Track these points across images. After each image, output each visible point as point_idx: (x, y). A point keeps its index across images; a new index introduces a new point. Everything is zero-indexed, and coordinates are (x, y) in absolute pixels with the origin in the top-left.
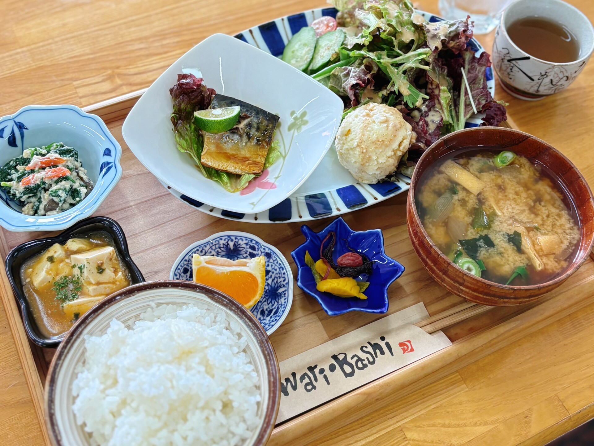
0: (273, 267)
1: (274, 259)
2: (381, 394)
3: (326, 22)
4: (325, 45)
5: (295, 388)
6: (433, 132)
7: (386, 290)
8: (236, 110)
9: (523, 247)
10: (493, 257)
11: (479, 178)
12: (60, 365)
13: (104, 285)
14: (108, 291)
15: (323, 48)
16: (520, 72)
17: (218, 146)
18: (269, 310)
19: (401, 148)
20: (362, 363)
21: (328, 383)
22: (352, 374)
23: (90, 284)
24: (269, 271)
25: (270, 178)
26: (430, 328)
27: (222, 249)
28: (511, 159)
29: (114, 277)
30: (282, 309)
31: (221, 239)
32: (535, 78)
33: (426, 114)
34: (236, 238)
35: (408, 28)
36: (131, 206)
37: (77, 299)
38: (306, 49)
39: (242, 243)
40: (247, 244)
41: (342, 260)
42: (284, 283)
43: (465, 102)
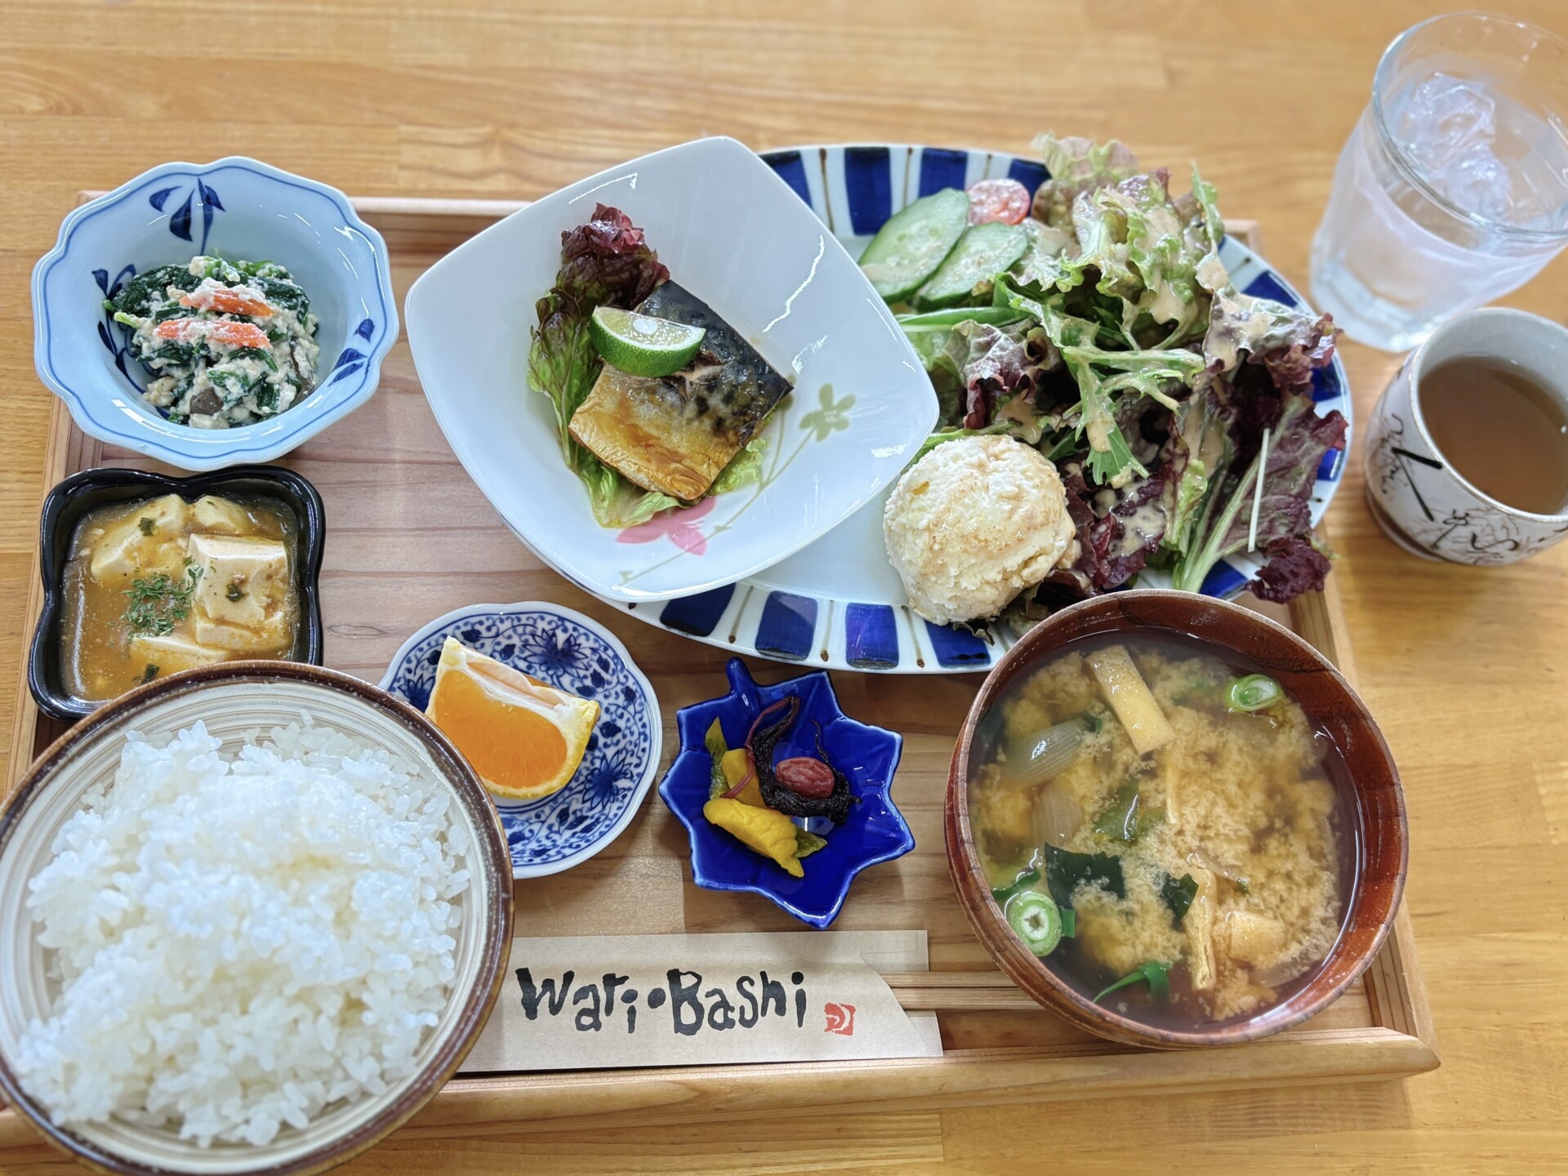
0: (629, 724)
1: (638, 708)
2: (730, 1101)
3: (1005, 195)
4: (977, 252)
5: (555, 1008)
6: (1128, 558)
7: (850, 876)
8: (692, 335)
9: (1186, 921)
10: (1105, 915)
11: (1167, 715)
12: (49, 776)
13: (232, 629)
14: (237, 644)
15: (969, 256)
16: (1410, 487)
17: (624, 405)
18: (579, 814)
19: (1026, 573)
20: (725, 1015)
21: (631, 1029)
22: (691, 1030)
23: (204, 614)
24: (619, 730)
25: (705, 524)
26: (912, 997)
27: (537, 639)
28: (1266, 700)
29: (262, 619)
30: (603, 829)
31: (543, 619)
32: (1440, 517)
33: (1128, 510)
34: (575, 629)
35: (1176, 287)
36: (393, 462)
37: (166, 635)
38: (933, 243)
39: (586, 645)
40: (594, 651)
41: (787, 769)
42: (635, 771)
43: (1239, 513)
